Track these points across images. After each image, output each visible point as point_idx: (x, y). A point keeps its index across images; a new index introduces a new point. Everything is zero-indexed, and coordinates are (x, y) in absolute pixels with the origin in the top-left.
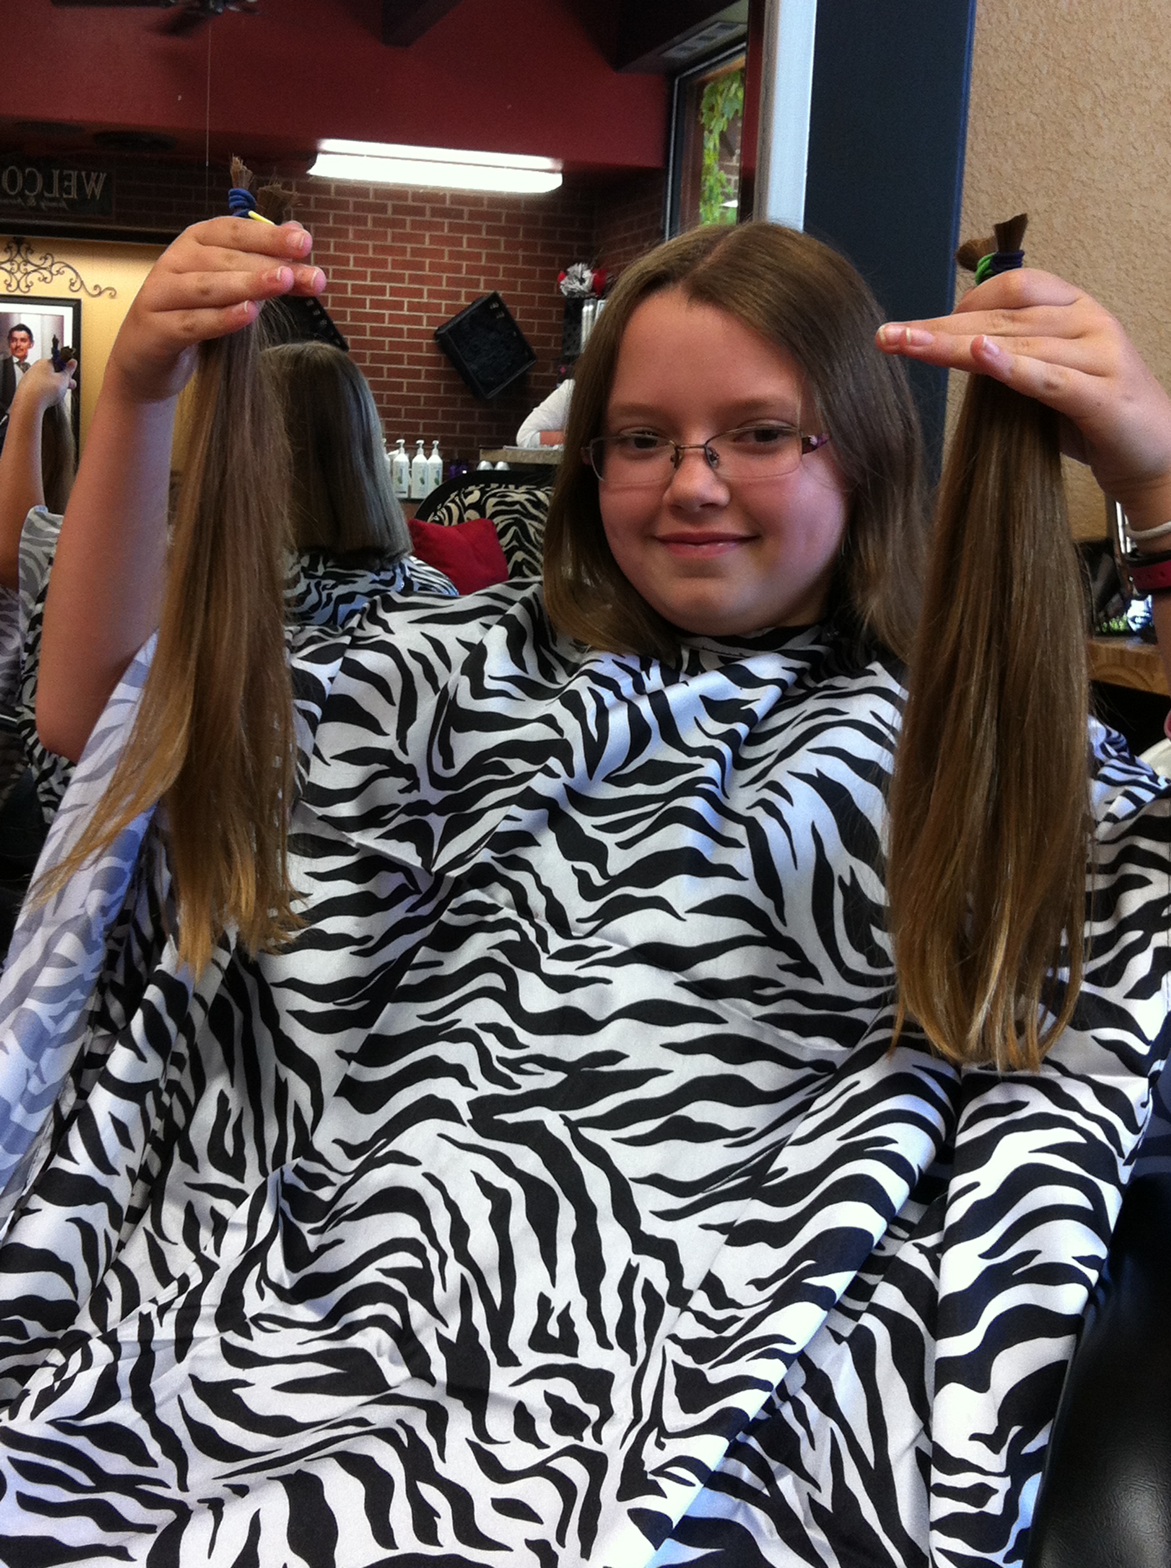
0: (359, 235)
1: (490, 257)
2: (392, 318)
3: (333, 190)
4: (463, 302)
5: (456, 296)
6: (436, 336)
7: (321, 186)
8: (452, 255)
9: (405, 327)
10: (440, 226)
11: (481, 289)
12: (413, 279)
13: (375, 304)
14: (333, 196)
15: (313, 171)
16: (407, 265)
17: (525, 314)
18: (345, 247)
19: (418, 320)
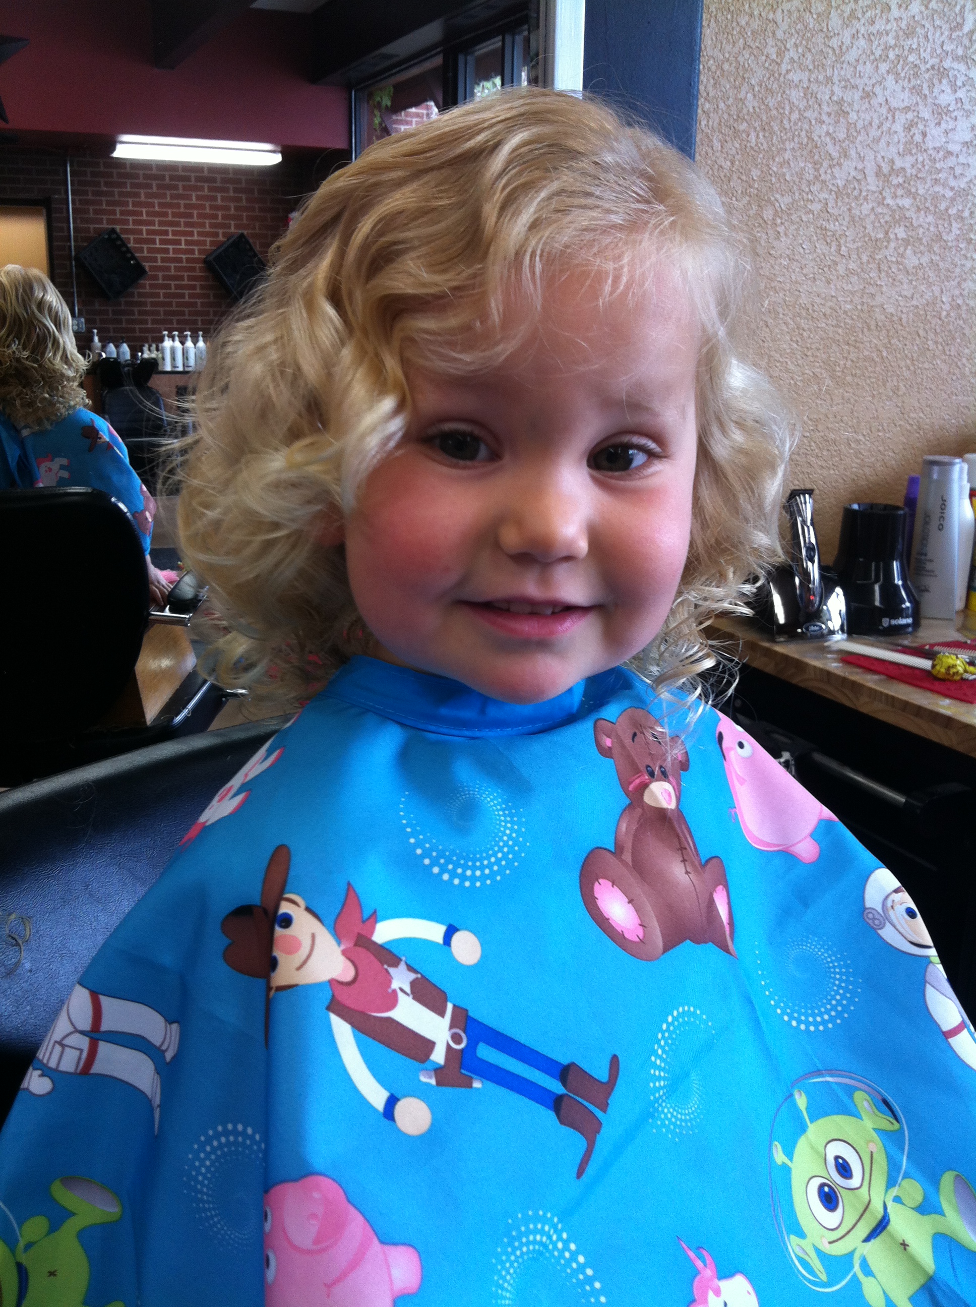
1: (236, 208)
2: (175, 251)
3: (128, 166)
4: (221, 239)
5: (216, 235)
6: (205, 261)
7: (121, 163)
8: (212, 207)
9: (184, 256)
10: (201, 189)
11: (233, 230)
12: (187, 224)
13: (162, 242)
14: (128, 170)
15: (116, 154)
16: (181, 215)
17: (262, 245)
18: (140, 204)
19: (192, 252)
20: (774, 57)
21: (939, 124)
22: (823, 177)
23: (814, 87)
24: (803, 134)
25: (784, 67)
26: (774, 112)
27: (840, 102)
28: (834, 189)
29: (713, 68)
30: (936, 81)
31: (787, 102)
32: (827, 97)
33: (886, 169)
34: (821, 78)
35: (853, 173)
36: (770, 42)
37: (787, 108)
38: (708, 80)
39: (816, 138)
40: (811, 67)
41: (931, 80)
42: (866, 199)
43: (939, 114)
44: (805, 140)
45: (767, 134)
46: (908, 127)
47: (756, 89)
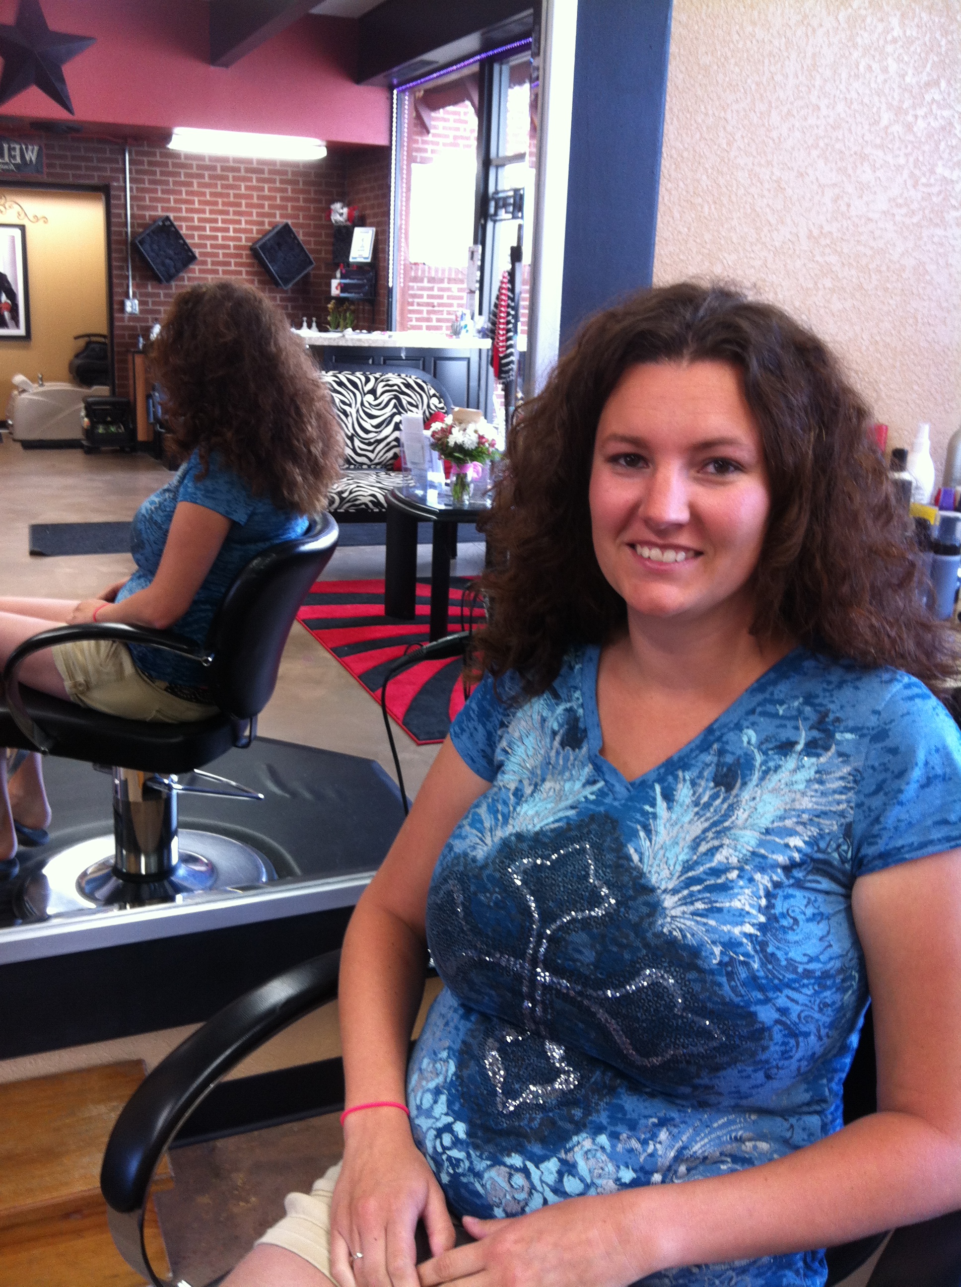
0: (200, 185)
1: (282, 199)
2: (224, 238)
3: (183, 157)
4: (267, 227)
5: (262, 223)
6: (252, 249)
7: (176, 155)
8: (259, 197)
9: (232, 244)
10: (250, 180)
11: (278, 219)
12: (235, 213)
13: (212, 229)
15: (170, 146)
16: (231, 204)
17: (305, 234)
18: (193, 193)
19: (240, 239)
20: (725, 146)
21: (861, 197)
22: (764, 239)
23: (757, 169)
24: (748, 206)
25: (732, 154)
26: (724, 189)
27: (778, 182)
28: (773, 249)
29: (675, 156)
30: (859, 165)
31: (734, 182)
32: (768, 177)
33: (816, 232)
34: (763, 162)
35: (789, 236)
36: (722, 134)
37: (735, 186)
38: (670, 165)
39: (758, 209)
40: (755, 153)
41: (854, 163)
42: (799, 257)
43: (862, 189)
44: (749, 211)
45: (718, 206)
46: (835, 200)
47: (710, 171)
